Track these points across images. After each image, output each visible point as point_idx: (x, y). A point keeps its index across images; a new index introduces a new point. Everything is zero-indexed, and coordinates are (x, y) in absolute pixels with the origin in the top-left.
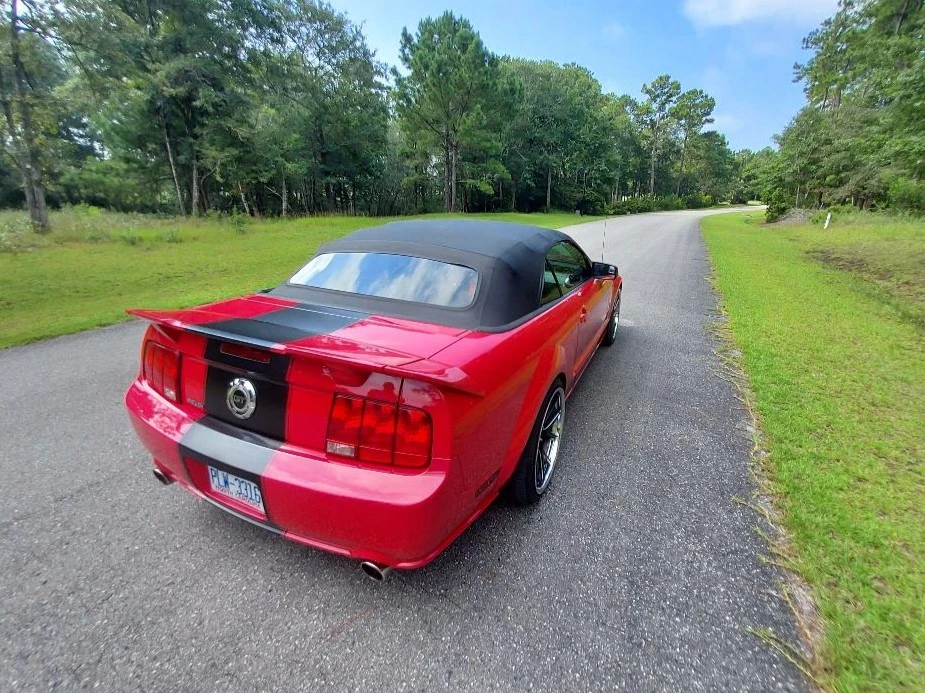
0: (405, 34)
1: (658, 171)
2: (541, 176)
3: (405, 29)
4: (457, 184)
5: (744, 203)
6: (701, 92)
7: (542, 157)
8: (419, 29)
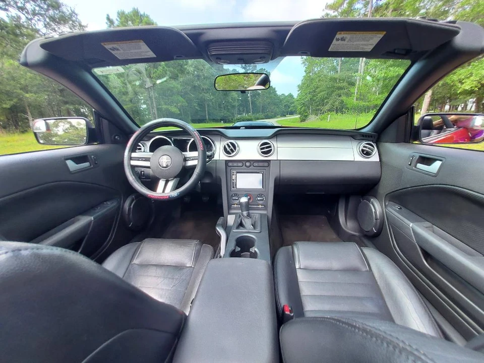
0: (108, 19)
1: (252, 103)
2: (202, 105)
3: (108, 15)
4: (158, 109)
5: (285, 116)
6: (265, 69)
7: (201, 95)
8: (118, 17)
